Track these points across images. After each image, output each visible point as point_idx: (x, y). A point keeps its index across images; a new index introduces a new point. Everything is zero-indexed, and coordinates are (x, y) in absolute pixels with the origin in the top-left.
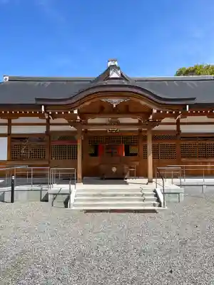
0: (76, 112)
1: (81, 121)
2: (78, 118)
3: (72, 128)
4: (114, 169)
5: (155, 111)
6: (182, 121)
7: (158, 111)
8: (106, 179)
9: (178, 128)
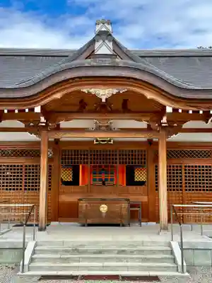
1: (47, 125)
2: (43, 119)
3: (32, 137)
4: (104, 208)
5: (169, 110)
7: (175, 110)
8: (90, 225)
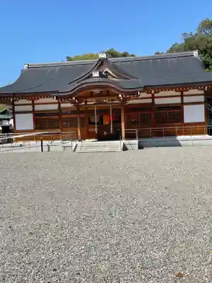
0: (74, 98)
6: (156, 95)
9: (153, 101)
